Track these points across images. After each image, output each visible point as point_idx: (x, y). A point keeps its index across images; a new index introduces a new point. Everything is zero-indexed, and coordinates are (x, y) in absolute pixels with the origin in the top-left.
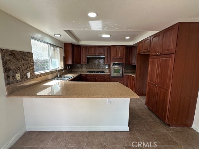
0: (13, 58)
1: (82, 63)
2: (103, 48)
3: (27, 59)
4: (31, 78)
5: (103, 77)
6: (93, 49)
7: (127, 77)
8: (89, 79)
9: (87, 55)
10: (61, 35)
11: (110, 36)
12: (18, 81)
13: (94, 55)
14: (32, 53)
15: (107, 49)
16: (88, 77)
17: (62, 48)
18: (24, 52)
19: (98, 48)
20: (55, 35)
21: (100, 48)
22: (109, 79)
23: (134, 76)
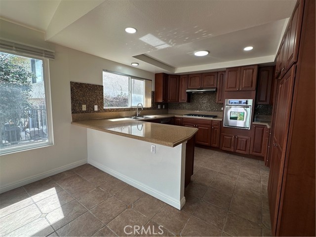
0: (80, 90)
1: (180, 101)
3: (96, 91)
4: (98, 112)
5: (208, 124)
6: (197, 79)
8: (186, 126)
9: (188, 89)
10: (138, 64)
11: (209, 52)
12: (83, 112)
13: (199, 87)
14: (103, 86)
15: (221, 76)
17: (151, 80)
18: (93, 85)
19: (206, 76)
20: (131, 64)
22: (218, 130)
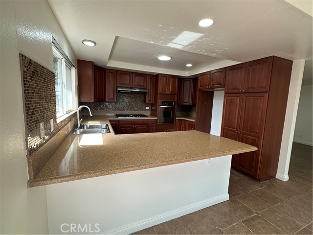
1: (107, 100)
2: (144, 77)
5: (146, 124)
6: (128, 77)
7: (179, 123)
8: (123, 128)
9: (119, 87)
10: (95, 43)
11: (171, 58)
13: (130, 86)
14: (54, 75)
15: (150, 78)
16: (121, 125)
19: (136, 76)
20: (84, 41)
21: (138, 76)
22: (154, 128)
23: (194, 121)
